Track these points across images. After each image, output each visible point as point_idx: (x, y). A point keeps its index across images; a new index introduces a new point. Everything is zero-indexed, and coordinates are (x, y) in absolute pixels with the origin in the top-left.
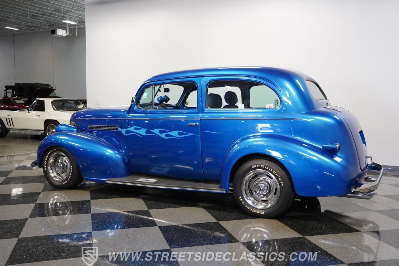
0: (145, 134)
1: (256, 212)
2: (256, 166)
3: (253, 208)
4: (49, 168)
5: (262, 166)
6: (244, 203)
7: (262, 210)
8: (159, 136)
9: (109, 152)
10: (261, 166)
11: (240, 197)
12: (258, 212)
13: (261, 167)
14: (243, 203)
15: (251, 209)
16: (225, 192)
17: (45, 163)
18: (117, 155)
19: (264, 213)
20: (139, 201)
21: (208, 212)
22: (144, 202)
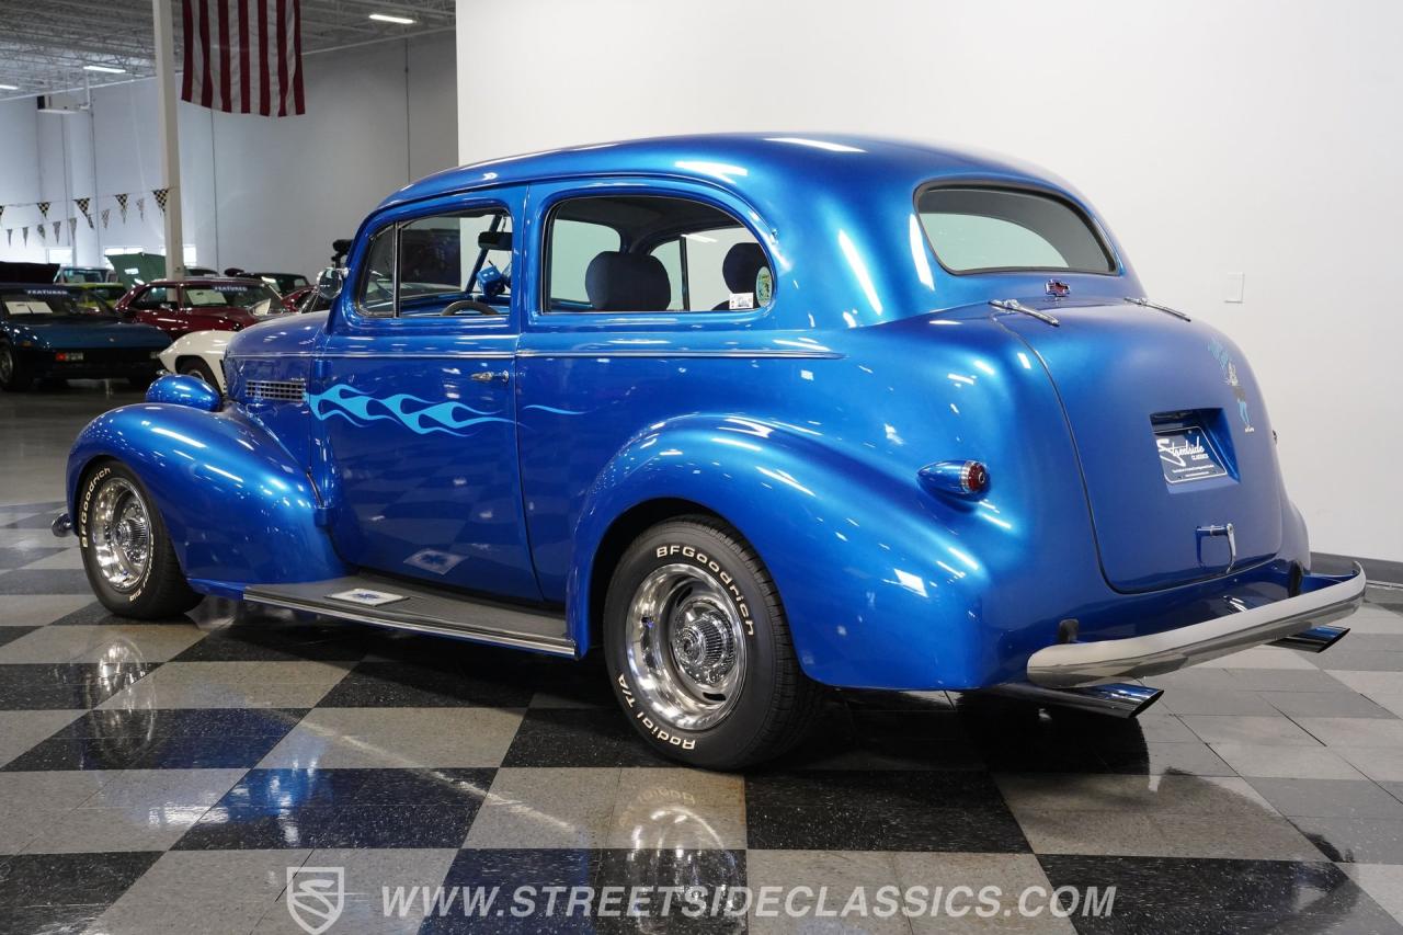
0: (365, 416)
1: (669, 739)
2: (669, 550)
3: (661, 723)
4: (99, 536)
5: (688, 551)
6: (633, 700)
7: (691, 735)
8: (401, 421)
9: (274, 487)
10: (685, 548)
11: (622, 678)
12: (675, 740)
13: (684, 553)
14: (630, 701)
15: (653, 728)
16: (571, 652)
17: (85, 522)
18: (301, 503)
19: (692, 747)
20: (327, 676)
21: (522, 730)
22: (346, 678)
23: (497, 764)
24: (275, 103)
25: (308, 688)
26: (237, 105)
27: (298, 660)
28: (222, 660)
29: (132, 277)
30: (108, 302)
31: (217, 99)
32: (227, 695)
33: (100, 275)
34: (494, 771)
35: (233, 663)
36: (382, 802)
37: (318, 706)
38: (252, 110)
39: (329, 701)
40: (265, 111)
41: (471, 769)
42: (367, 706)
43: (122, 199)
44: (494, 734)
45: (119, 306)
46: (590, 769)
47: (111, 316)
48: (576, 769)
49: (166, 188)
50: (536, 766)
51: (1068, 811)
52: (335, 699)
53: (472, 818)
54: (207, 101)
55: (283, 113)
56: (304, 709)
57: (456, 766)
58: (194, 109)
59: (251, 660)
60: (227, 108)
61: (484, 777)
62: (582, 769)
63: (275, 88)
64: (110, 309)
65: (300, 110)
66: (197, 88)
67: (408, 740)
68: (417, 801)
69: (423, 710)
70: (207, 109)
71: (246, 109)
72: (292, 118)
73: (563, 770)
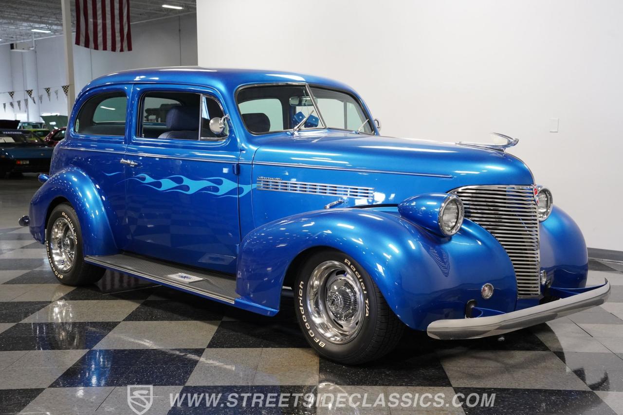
20: (131, 306)
21: (217, 332)
22: (138, 308)
23: (205, 346)
24: (118, 46)
25: (120, 312)
26: (101, 47)
27: (117, 299)
28: (82, 300)
29: (53, 126)
30: (41, 138)
31: (92, 44)
32: (82, 315)
33: (39, 126)
34: (204, 350)
35: (86, 301)
36: (150, 365)
37: (124, 320)
38: (108, 49)
39: (130, 318)
40: (114, 49)
41: (193, 349)
42: (147, 320)
43: (48, 90)
44: (205, 333)
45: (46, 139)
46: (248, 349)
47: (43, 144)
48: (242, 349)
49: (68, 85)
50: (223, 347)
51: (469, 367)
52: (132, 317)
53: (191, 372)
54: (87, 45)
55: (122, 50)
56: (117, 322)
57: (186, 348)
58: (82, 49)
59: (95, 299)
60: (96, 48)
61: (199, 352)
62: (244, 349)
63: (118, 39)
64: (41, 140)
65: (130, 49)
66: (82, 39)
67: (164, 336)
68: (166, 364)
69: (173, 322)
70: (87, 49)
71: (105, 48)
72: (126, 52)
73: (235, 349)
